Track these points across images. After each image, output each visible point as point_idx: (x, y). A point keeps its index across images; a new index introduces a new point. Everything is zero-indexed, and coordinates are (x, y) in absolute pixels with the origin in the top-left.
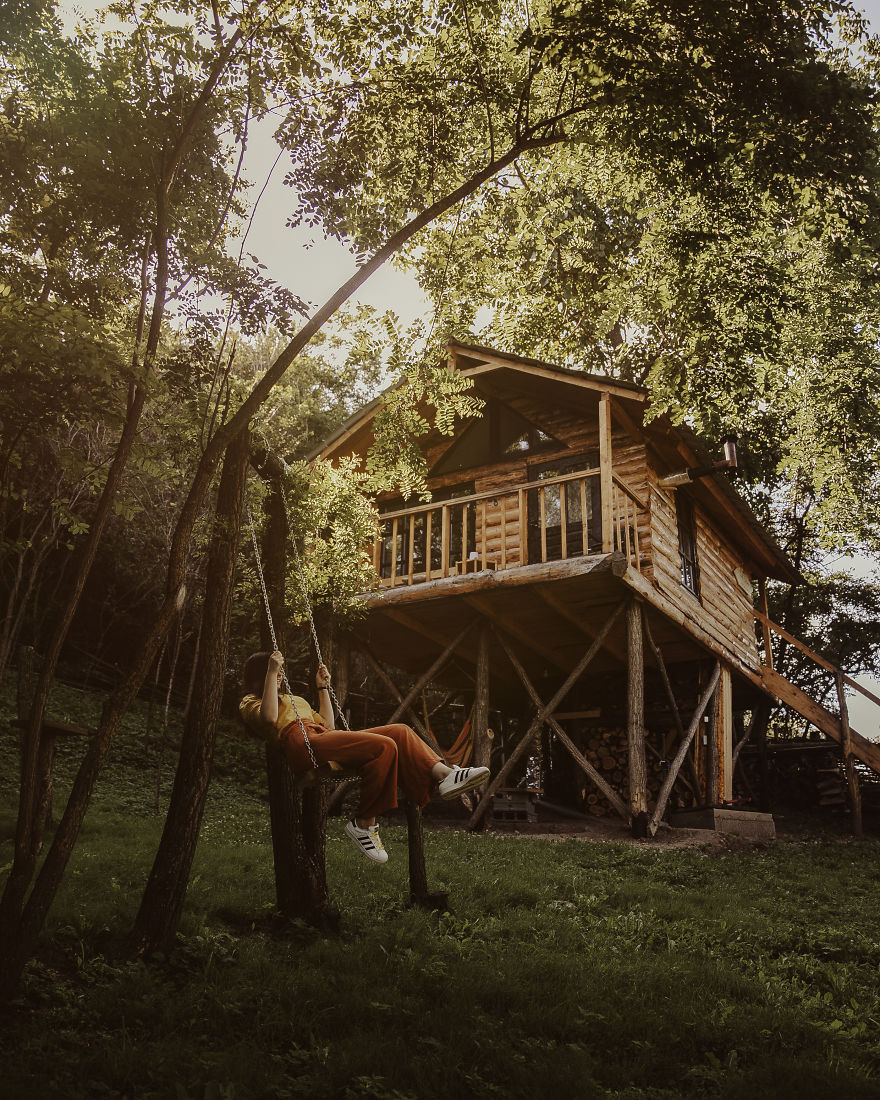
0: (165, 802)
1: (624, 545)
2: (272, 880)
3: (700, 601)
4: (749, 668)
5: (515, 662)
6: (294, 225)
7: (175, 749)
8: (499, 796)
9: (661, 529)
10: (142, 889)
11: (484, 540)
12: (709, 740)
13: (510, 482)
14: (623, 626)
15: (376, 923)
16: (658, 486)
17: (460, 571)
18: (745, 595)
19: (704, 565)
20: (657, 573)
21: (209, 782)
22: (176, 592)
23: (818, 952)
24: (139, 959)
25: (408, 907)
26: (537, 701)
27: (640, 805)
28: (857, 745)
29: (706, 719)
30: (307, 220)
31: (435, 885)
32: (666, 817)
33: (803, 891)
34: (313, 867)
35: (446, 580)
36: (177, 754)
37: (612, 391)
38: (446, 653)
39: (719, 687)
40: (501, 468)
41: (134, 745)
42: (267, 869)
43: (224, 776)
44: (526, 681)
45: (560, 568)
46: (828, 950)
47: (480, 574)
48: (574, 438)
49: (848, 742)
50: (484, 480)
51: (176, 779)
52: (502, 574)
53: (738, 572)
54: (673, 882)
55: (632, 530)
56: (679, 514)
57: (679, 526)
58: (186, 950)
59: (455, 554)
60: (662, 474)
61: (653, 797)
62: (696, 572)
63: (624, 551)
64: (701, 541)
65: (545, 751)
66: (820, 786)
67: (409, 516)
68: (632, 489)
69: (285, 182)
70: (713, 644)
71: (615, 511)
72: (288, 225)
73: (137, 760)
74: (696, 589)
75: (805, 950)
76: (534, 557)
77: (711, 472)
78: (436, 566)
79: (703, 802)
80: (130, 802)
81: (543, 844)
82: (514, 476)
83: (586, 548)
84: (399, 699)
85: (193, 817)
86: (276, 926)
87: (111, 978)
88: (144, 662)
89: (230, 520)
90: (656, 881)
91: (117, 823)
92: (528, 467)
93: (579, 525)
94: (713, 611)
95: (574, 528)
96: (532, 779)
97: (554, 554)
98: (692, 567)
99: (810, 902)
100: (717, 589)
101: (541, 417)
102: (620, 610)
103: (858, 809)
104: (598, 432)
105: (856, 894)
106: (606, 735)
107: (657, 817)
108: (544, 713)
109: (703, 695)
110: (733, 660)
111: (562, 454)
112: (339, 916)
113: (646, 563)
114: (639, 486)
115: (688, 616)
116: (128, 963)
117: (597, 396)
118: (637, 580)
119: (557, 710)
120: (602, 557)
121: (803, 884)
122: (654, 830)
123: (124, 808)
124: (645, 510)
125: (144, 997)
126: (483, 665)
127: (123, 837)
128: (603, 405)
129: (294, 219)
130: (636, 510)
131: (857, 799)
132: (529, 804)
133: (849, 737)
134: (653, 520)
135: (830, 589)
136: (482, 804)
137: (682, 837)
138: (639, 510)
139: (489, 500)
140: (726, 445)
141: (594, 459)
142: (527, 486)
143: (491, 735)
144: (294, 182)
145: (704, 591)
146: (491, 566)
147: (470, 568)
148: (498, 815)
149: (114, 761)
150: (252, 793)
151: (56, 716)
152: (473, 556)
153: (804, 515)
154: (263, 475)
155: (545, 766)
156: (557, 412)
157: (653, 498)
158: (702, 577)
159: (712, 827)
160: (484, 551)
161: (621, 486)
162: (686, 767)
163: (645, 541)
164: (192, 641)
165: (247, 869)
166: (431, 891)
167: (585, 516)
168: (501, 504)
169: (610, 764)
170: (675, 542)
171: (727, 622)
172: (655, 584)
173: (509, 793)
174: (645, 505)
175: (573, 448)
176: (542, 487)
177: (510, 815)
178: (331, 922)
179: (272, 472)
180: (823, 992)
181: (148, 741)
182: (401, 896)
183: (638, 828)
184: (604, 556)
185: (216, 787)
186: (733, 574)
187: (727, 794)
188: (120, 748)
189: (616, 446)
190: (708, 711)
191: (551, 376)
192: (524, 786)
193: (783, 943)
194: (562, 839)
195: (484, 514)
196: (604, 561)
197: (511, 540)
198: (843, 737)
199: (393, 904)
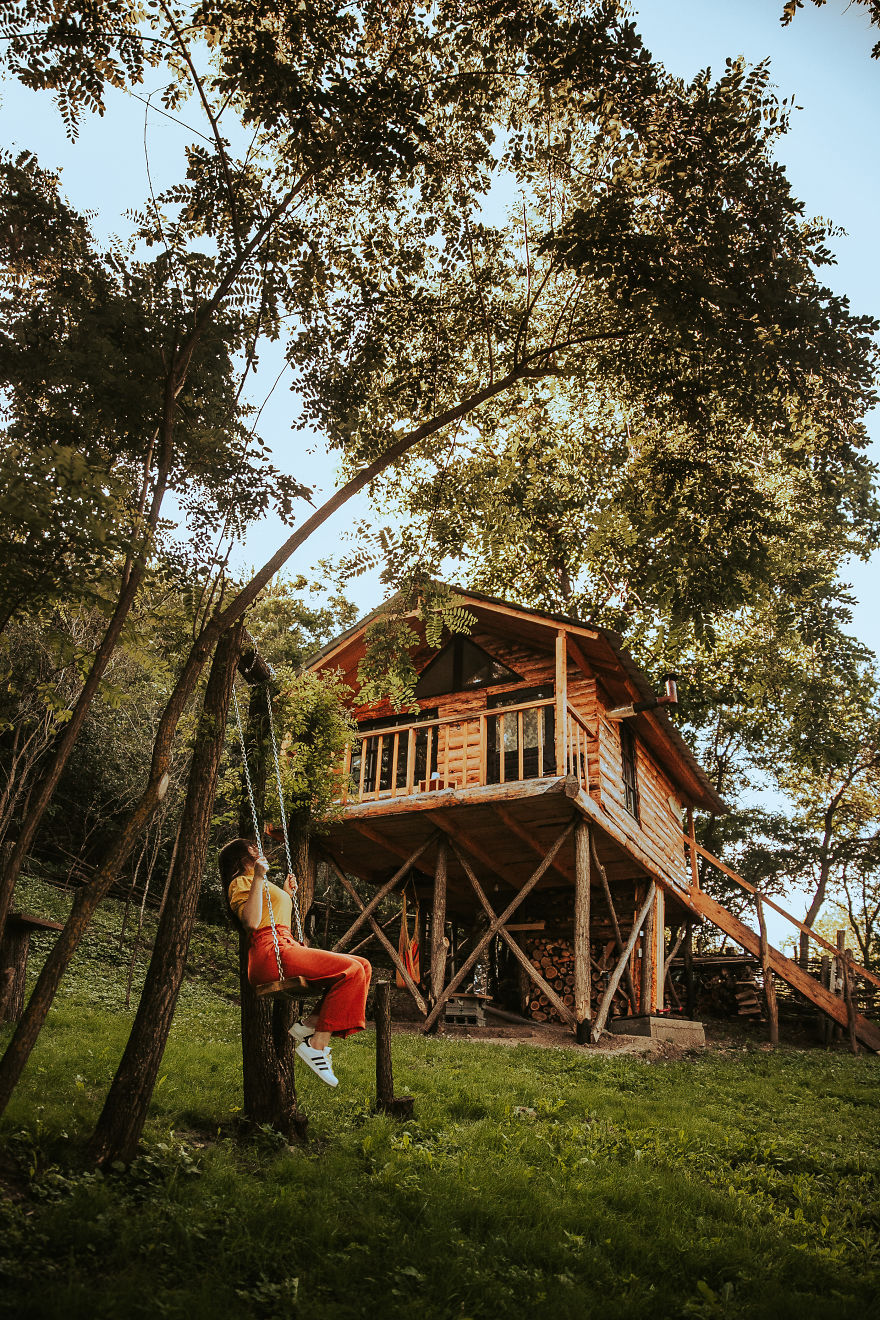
0: (135, 999)
1: (575, 770)
2: (240, 1082)
3: (640, 825)
4: (679, 887)
5: (471, 876)
6: (299, 428)
7: (147, 947)
8: (451, 1001)
9: (607, 755)
10: (106, 1089)
11: (447, 761)
12: (644, 953)
13: (470, 709)
14: (572, 845)
15: (342, 1129)
16: (606, 718)
17: (423, 789)
18: (677, 821)
19: (643, 791)
20: (604, 797)
21: (180, 982)
22: (159, 780)
23: (772, 1161)
24: (97, 1170)
25: (374, 1112)
26: (491, 913)
27: (584, 1012)
28: (775, 960)
29: (642, 933)
30: (311, 426)
31: (401, 1090)
32: (607, 1026)
33: (743, 1098)
34: (281, 1070)
35: (410, 797)
36: (150, 953)
37: (569, 629)
38: (407, 865)
39: (654, 905)
40: (463, 696)
41: (109, 942)
42: (234, 1070)
43: (193, 975)
44: (481, 893)
45: (517, 788)
46: (780, 1162)
47: (442, 792)
48: (530, 671)
49: (767, 958)
50: (447, 707)
51: (148, 976)
52: (462, 794)
53: (671, 800)
54: (623, 1087)
55: (582, 756)
56: (622, 745)
57: (622, 754)
58: (148, 1159)
59: (420, 774)
60: (610, 706)
61: (595, 1005)
62: (637, 798)
63: (575, 774)
64: (641, 770)
65: (492, 959)
66: (738, 996)
67: (377, 737)
68: (583, 719)
69: (292, 389)
70: (650, 865)
71: (568, 738)
72: (293, 427)
73: (111, 957)
74: (637, 815)
75: (760, 1160)
76: (492, 778)
77: (652, 707)
78: (401, 784)
79: (637, 1011)
80: (102, 998)
81: (497, 1049)
82: (475, 704)
83: (541, 771)
84: (361, 907)
85: (163, 1017)
86: (242, 1130)
87: (65, 1192)
88: (121, 852)
89: (218, 717)
90: (607, 1086)
91: (87, 1018)
92: (488, 697)
93: (535, 750)
94: (650, 833)
95: (531, 753)
96: (479, 985)
97: (512, 776)
98: (633, 795)
99: (752, 1109)
100: (653, 814)
101: (501, 652)
102: (570, 829)
103: (775, 1020)
104: (554, 667)
105: (792, 1102)
106: (549, 947)
107: (600, 1024)
108: (497, 924)
109: (639, 911)
110: (667, 880)
111: (520, 685)
112: (307, 1122)
113: (594, 787)
114: (589, 718)
115: (630, 838)
116: (86, 1174)
117: (555, 632)
118: (586, 802)
119: (508, 923)
120: (556, 779)
121: (742, 1091)
122: (597, 1036)
123: (95, 1003)
124: (594, 739)
125: (100, 1217)
126: (441, 877)
127: (92, 1031)
128: (560, 643)
129: (300, 422)
130: (586, 739)
131: (774, 1009)
132: (479, 1009)
133: (768, 952)
134: (601, 747)
135: (745, 820)
136: (437, 1008)
137: (622, 1043)
138: (589, 739)
139: (451, 724)
140: (667, 683)
141: (549, 690)
142: (488, 712)
143: (446, 944)
144: (301, 389)
145: (642, 816)
146: (452, 785)
147: (433, 786)
148: (450, 1019)
149: (90, 957)
150: (218, 992)
151: (37, 912)
152: (436, 776)
153: (725, 754)
154: (248, 678)
155: (491, 973)
156: (515, 648)
157: (602, 728)
158: (641, 802)
159: (648, 1034)
160: (446, 772)
161: (574, 717)
162: (624, 979)
163: (594, 767)
164: (169, 847)
165: (214, 1069)
166: (397, 1096)
167: (541, 743)
168: (465, 727)
169: (553, 973)
170: (620, 769)
171: (662, 844)
172: (603, 807)
173: (461, 999)
174: (594, 733)
175: (530, 681)
176: (502, 714)
177: (461, 1019)
178: (298, 1129)
179: (257, 676)
180: (793, 1208)
181: (122, 939)
182: (367, 1101)
183: (583, 1034)
184: (558, 779)
185: (187, 986)
186: (667, 801)
187: (659, 1005)
188: (96, 945)
189: (571, 679)
190: (644, 928)
191: (513, 614)
192: (471, 991)
193: (739, 1152)
194: (515, 1043)
195: (447, 737)
196: (558, 783)
197: (471, 763)
198: (762, 953)
199: (360, 1109)
